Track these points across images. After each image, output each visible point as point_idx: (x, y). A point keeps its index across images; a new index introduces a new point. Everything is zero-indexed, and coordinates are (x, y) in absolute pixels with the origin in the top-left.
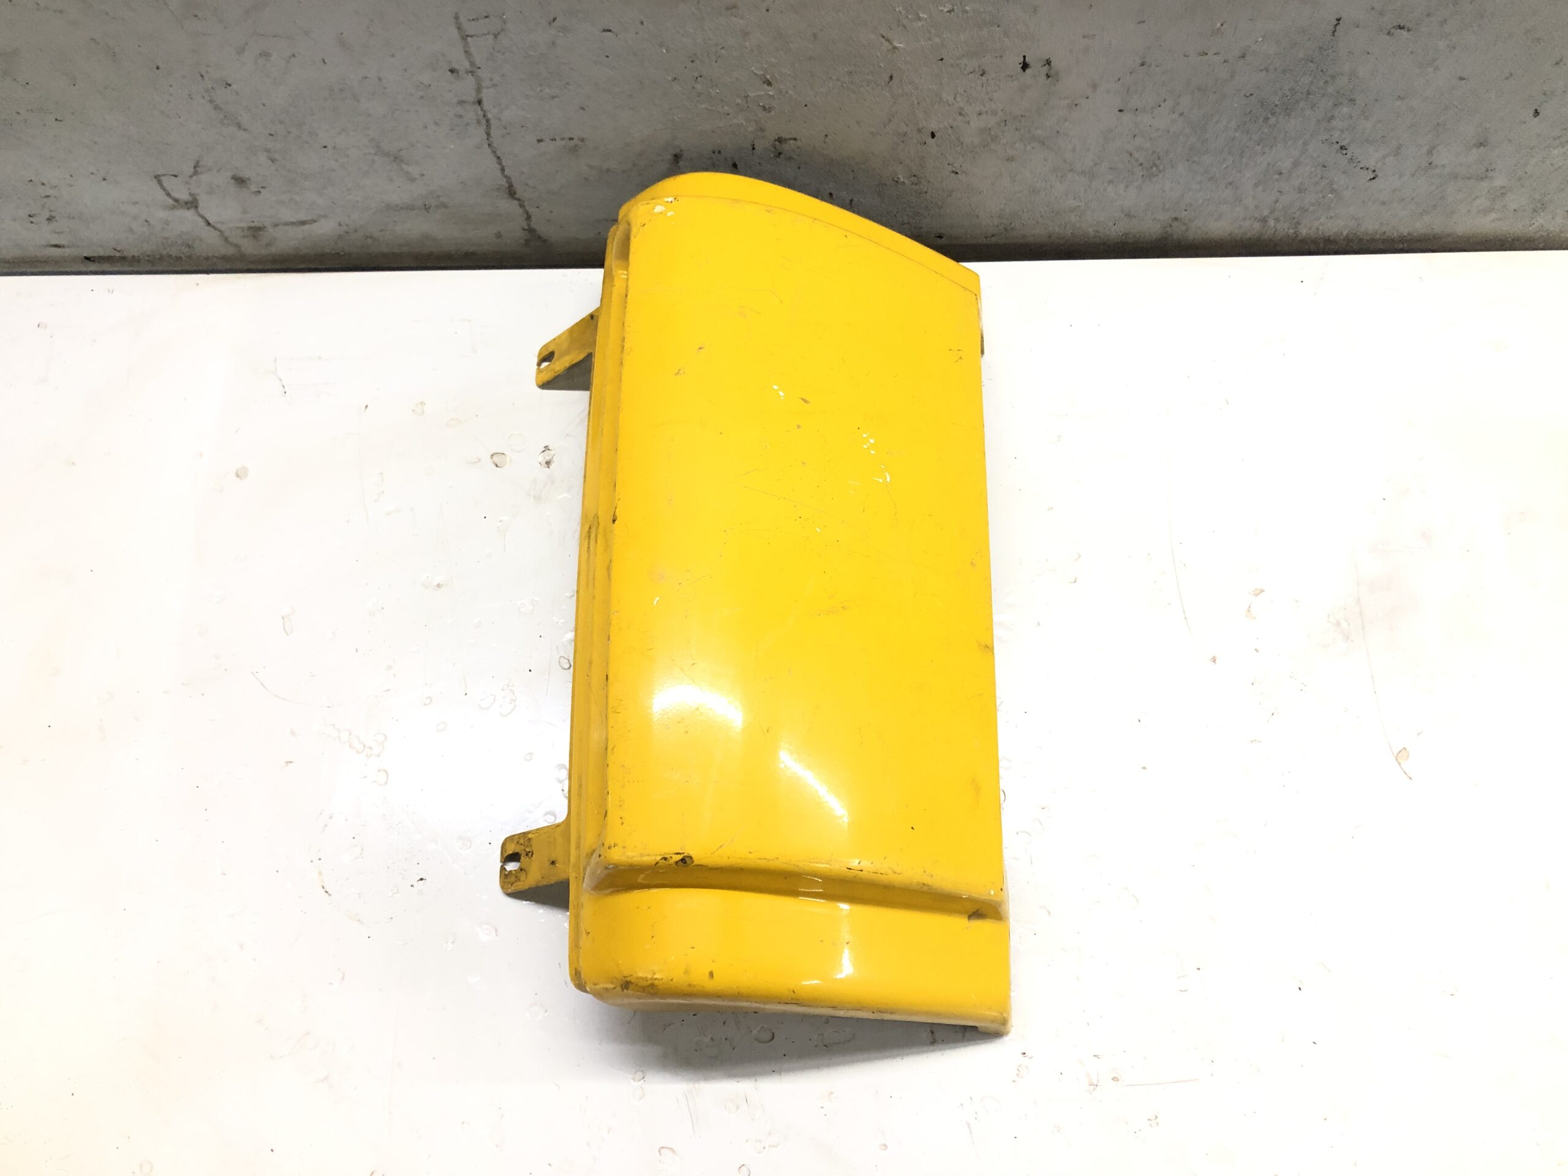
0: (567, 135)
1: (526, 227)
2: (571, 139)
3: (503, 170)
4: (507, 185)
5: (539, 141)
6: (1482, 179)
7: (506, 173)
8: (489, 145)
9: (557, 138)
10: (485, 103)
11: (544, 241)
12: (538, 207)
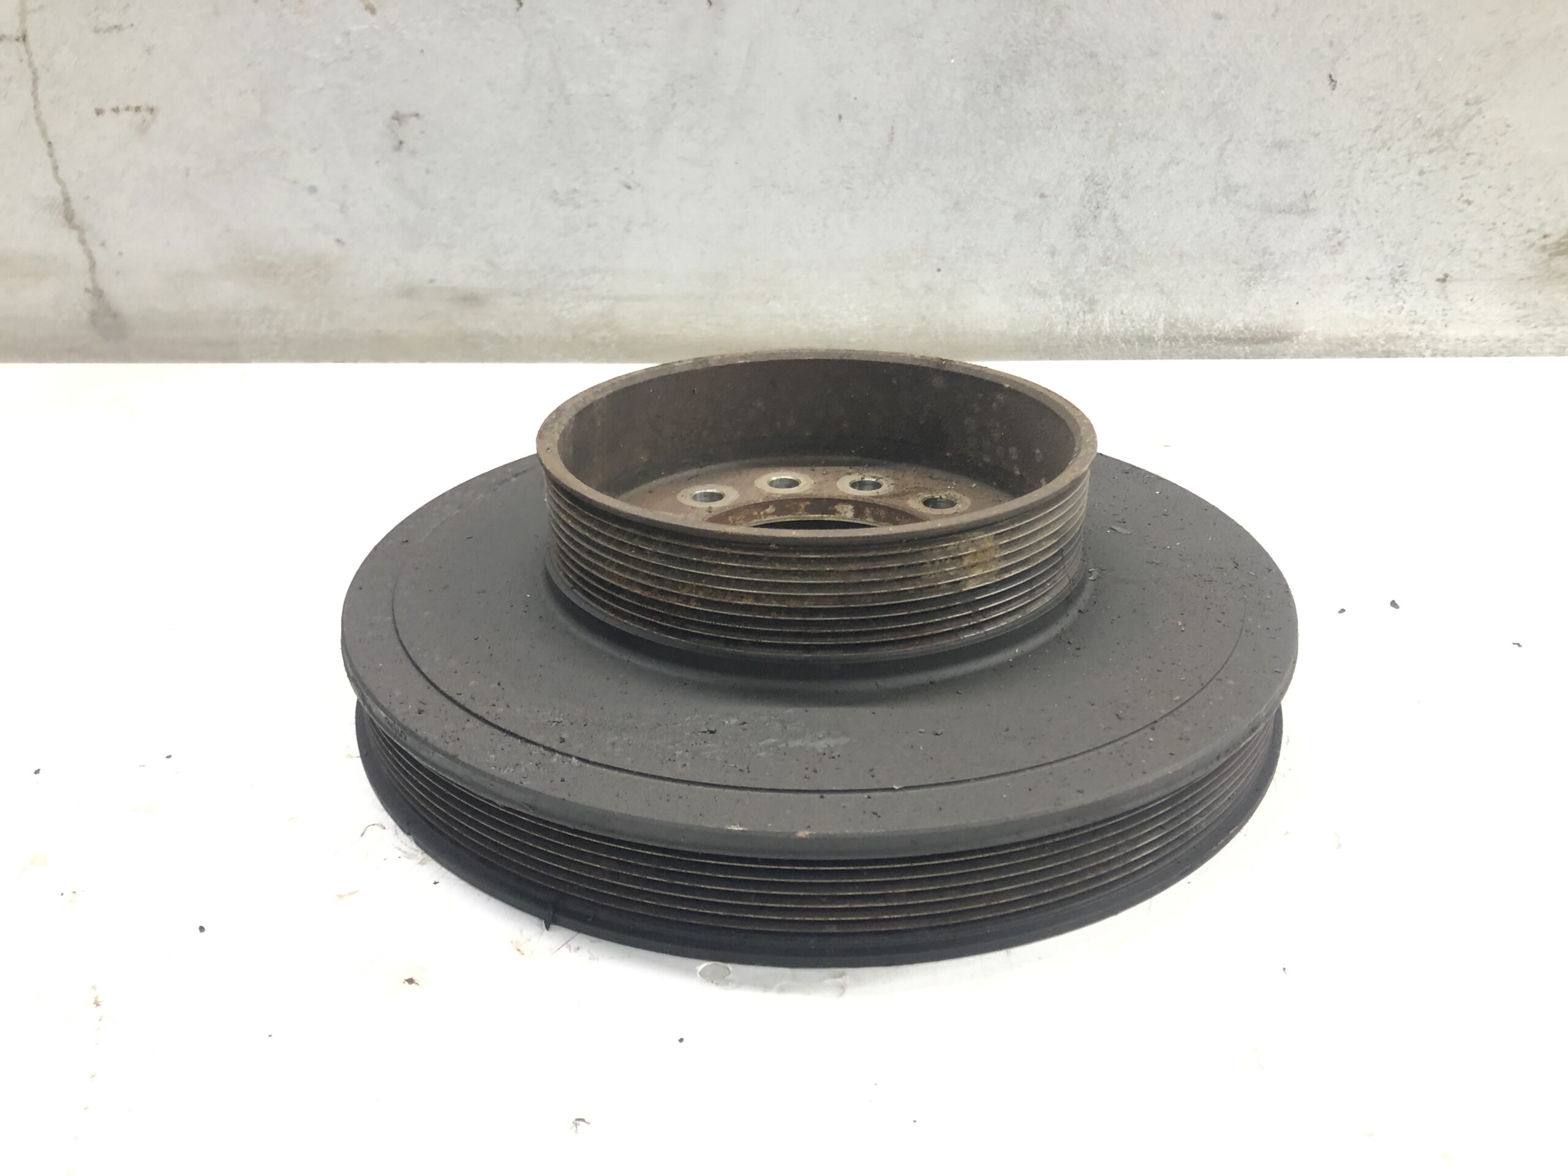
0: (134, 104)
1: (90, 285)
2: (138, 109)
3: (56, 168)
4: (60, 199)
5: (99, 112)
6: (1306, 212)
7: (60, 173)
8: (38, 119)
9: (121, 107)
10: (30, 38)
11: (115, 315)
12: (103, 244)
